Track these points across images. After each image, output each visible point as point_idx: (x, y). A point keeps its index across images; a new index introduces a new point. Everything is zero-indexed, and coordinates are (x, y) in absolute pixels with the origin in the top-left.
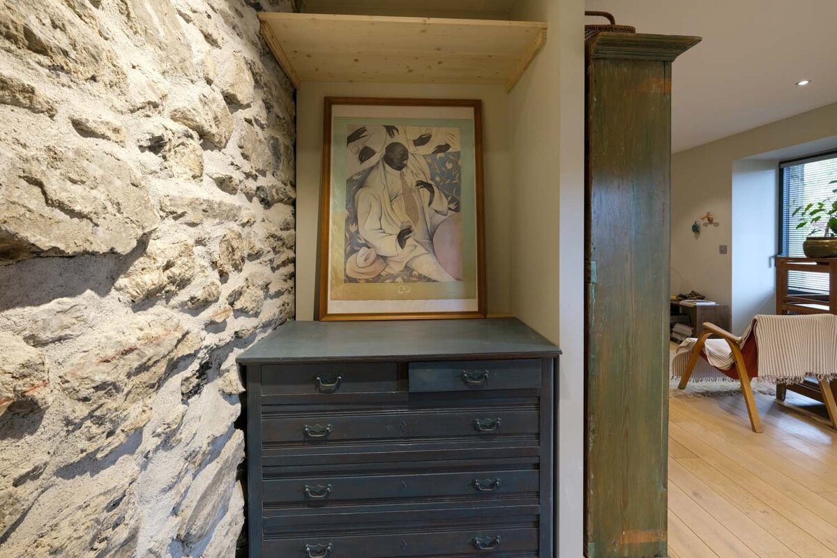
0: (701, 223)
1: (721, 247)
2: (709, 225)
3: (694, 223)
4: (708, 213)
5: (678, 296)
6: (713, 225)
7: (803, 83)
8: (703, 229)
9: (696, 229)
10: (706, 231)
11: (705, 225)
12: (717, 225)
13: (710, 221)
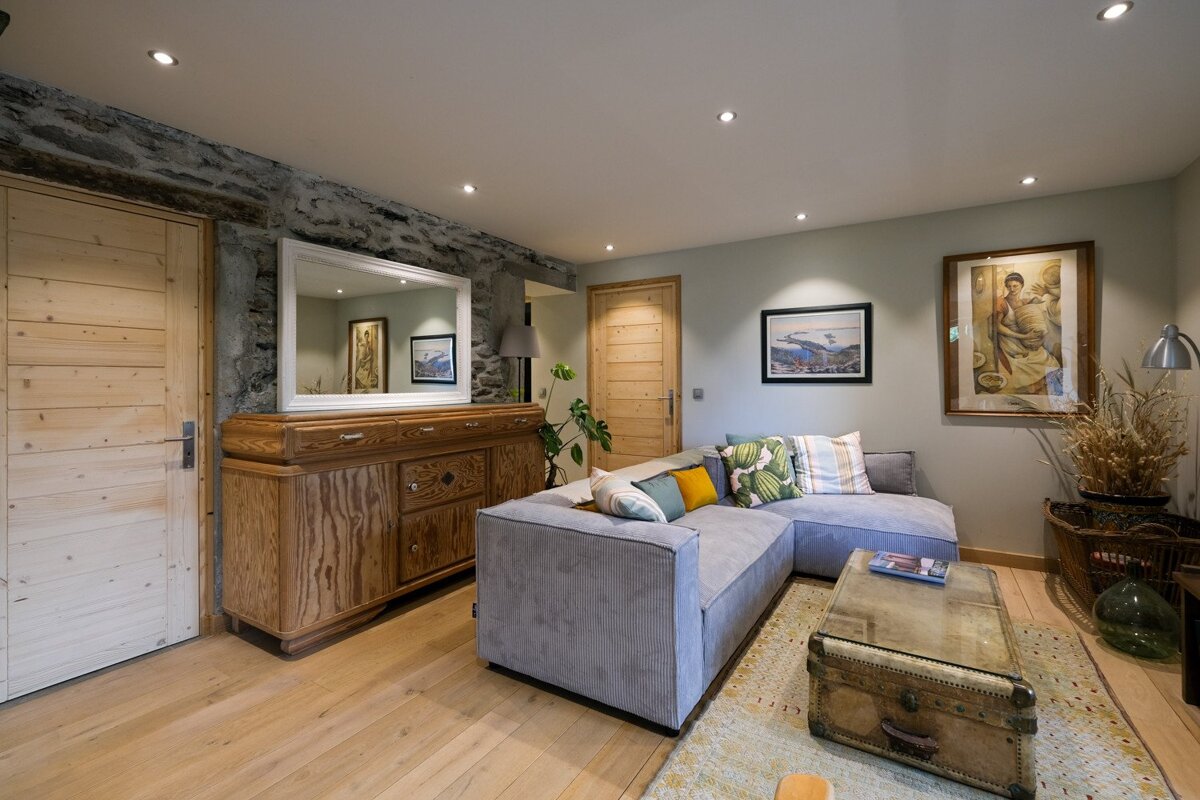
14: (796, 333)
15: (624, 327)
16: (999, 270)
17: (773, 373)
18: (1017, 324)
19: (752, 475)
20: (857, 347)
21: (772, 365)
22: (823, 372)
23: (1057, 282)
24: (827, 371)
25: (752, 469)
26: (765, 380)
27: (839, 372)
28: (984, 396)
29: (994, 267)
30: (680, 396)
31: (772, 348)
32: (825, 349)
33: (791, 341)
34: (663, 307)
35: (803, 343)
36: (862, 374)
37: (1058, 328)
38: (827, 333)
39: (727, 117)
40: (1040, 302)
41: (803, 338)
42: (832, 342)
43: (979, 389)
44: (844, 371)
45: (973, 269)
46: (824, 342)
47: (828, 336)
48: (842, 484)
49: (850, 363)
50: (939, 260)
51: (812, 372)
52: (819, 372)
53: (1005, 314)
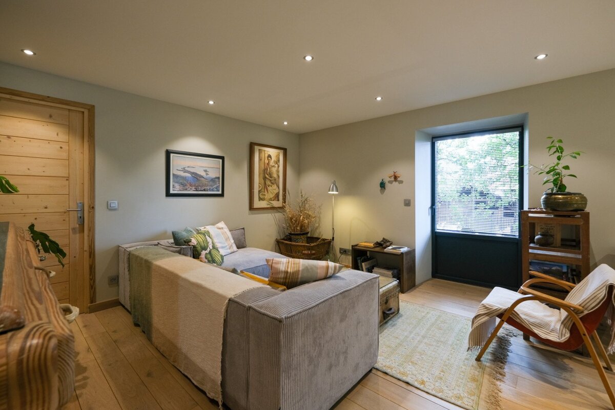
0: (387, 180)
1: (405, 200)
2: (394, 182)
3: (381, 181)
4: (395, 173)
5: (375, 244)
6: (397, 182)
7: (541, 57)
8: (388, 185)
9: (383, 185)
10: (391, 187)
11: (390, 182)
12: (401, 182)
13: (396, 178)
14: (188, 167)
15: (9, 137)
16: (266, 152)
17: (173, 190)
18: (270, 174)
19: (210, 252)
20: (219, 178)
21: (173, 185)
22: (202, 191)
23: (279, 161)
24: (204, 190)
25: (208, 249)
26: (168, 194)
27: (210, 191)
28: (261, 202)
29: (265, 151)
30: (92, 208)
31: (174, 175)
32: (203, 178)
33: (185, 171)
34: (70, 128)
35: (192, 173)
36: (220, 192)
37: (279, 176)
38: (205, 169)
39: (309, 58)
40: (275, 167)
41: (192, 170)
42: (207, 174)
43: (260, 199)
44: (213, 190)
45: (259, 150)
46: (203, 174)
47: (206, 171)
48: (230, 249)
49: (216, 186)
50: (248, 143)
51: (197, 190)
52: (201, 190)
53: (267, 169)
